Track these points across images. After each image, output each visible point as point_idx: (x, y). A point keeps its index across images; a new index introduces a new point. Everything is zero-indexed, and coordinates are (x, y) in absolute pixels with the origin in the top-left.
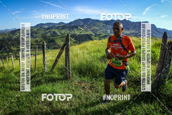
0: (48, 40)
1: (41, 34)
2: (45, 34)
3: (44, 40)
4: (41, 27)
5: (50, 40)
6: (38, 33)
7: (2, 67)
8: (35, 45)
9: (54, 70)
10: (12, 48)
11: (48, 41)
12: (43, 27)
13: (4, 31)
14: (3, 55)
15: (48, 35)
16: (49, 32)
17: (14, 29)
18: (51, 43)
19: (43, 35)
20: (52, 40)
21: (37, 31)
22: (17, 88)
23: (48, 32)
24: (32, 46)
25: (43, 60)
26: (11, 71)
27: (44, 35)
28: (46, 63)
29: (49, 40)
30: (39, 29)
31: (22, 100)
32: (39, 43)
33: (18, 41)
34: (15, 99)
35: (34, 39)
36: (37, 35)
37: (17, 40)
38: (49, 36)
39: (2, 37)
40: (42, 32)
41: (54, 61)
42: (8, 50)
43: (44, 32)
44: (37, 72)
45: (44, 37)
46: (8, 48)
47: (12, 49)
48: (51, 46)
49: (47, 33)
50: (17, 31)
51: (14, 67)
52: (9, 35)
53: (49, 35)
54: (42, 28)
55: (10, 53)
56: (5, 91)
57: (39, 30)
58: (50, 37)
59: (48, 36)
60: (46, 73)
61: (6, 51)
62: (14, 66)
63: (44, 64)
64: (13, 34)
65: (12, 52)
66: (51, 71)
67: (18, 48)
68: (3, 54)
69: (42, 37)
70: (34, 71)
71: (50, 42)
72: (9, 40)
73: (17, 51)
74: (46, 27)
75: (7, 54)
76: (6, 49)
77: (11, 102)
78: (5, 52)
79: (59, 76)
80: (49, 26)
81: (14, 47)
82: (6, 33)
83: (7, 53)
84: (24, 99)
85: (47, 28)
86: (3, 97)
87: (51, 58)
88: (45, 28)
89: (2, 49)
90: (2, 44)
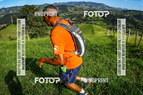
7: (112, 36)
8: (141, 27)
13: (117, 9)
14: (114, 27)
17: (126, 9)
24: (139, 27)
35: (142, 22)
37: (128, 19)
39: (116, 13)
44: (139, 48)
50: (129, 12)
52: (121, 13)
56: (111, 53)
64: (124, 13)
67: (127, 25)
68: (114, 26)
70: (137, 47)
72: (121, 17)
78: (115, 25)
82: (119, 11)
86: (108, 56)
89: (114, 22)
90: (114, 18)
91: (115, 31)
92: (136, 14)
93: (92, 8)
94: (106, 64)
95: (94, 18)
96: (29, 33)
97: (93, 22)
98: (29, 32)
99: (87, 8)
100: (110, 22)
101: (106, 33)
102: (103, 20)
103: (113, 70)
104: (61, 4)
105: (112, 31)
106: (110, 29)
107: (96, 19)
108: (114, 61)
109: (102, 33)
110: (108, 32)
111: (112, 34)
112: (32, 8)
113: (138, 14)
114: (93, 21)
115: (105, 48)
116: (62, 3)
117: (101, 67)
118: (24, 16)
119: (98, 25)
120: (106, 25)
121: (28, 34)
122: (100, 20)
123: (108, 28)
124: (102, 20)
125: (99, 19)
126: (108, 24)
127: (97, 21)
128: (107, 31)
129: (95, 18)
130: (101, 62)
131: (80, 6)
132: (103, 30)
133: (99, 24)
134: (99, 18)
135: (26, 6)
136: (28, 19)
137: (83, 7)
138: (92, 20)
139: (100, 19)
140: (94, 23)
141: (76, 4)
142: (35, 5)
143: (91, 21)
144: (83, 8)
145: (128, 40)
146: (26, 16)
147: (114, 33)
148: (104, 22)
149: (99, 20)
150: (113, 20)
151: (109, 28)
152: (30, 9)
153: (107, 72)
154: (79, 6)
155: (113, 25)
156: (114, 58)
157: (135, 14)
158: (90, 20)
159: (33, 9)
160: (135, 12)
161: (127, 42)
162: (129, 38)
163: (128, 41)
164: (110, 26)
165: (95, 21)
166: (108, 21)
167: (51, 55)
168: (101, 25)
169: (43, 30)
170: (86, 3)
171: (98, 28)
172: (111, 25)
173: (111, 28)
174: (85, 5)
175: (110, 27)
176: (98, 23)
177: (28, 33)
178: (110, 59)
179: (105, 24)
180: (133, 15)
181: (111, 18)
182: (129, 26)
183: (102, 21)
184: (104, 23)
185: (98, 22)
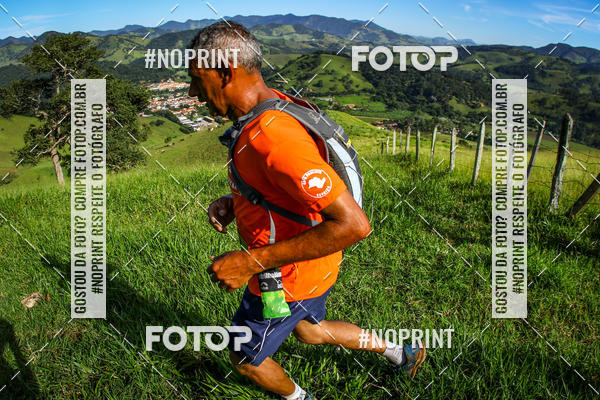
0: (579, 108)
1: (561, 81)
2: (574, 85)
3: (569, 105)
4: (561, 58)
5: (586, 111)
6: (551, 75)
7: (409, 156)
9: (578, 217)
10: (453, 102)
11: (578, 111)
12: (568, 58)
14: (416, 119)
15: (581, 92)
16: (588, 80)
17: (467, 41)
18: (589, 121)
19: (565, 85)
20: (594, 111)
21: (549, 67)
22: (446, 231)
23: (583, 81)
25: (553, 171)
26: (441, 175)
27: (569, 89)
28: (560, 186)
29: (583, 109)
30: (554, 62)
31: (452, 268)
32: (548, 112)
33: (476, 85)
34: (430, 258)
36: (547, 81)
37: (474, 82)
38: (584, 94)
40: (563, 75)
41: (587, 187)
42: (437, 105)
43: (571, 79)
45: (568, 93)
46: (439, 100)
47: (452, 107)
48: (589, 132)
49: (579, 84)
50: (479, 53)
51: (453, 166)
53: (585, 90)
54: (566, 60)
55: (443, 119)
56: (404, 227)
57: (555, 66)
58: (590, 100)
59: (581, 95)
60: (550, 217)
61: (431, 108)
62: (453, 162)
63: (553, 188)
65: (450, 116)
66: (567, 215)
67: (472, 107)
68: (416, 116)
69: (562, 92)
71: (587, 117)
73: (467, 117)
74: (580, 60)
75: (431, 117)
76: (432, 101)
77: (415, 263)
78: (423, 111)
79: (584, 238)
80: (588, 60)
81: (458, 102)
83: (431, 114)
84: (460, 266)
85: (581, 64)
86: (394, 241)
87: (578, 174)
88: (574, 64)
89: (418, 97)
90: (417, 81)
91: (419, 133)
92: (511, 62)
93: (322, 43)
94: (387, 272)
95: (332, 85)
96: (61, 152)
97: (327, 100)
98: (60, 148)
99: (304, 42)
100: (398, 100)
101: (383, 145)
102: (371, 92)
103: (416, 299)
104: (193, 27)
105: (409, 136)
106: (401, 126)
107: (341, 87)
108: (420, 259)
109: (368, 144)
110: (391, 140)
111: (410, 149)
112: (75, 44)
113: (518, 59)
114: (326, 95)
115: (380, 208)
116: (197, 21)
117: (368, 289)
118: (42, 80)
119: (348, 110)
120: (386, 112)
121: (56, 158)
122: (356, 89)
123: (391, 122)
124: (364, 90)
125: (353, 87)
126: (390, 107)
127: (344, 93)
128: (387, 135)
129: (337, 82)
130: (364, 267)
131: (274, 34)
132: (372, 130)
133: (351, 106)
134: (351, 82)
135: (51, 37)
136: (58, 91)
137: (287, 38)
138: (324, 90)
139: (357, 86)
140: (330, 103)
141: (256, 27)
142: (88, 34)
143: (320, 95)
144: (284, 41)
145: (478, 169)
146: (49, 81)
147: (417, 142)
148: (374, 99)
149: (351, 92)
150: (414, 87)
151: (396, 121)
152: (65, 50)
153: (393, 308)
154: (270, 34)
155: (412, 109)
156: (420, 248)
157: (505, 64)
158: (317, 90)
159: (76, 48)
160: (504, 55)
161: (474, 177)
162: (479, 161)
163: (477, 173)
164: (402, 114)
165: (337, 94)
166: (389, 96)
167: (152, 247)
168: (361, 112)
169: (121, 139)
170: (300, 22)
171: (349, 125)
172: (403, 110)
173: (406, 123)
174: (293, 30)
175: (399, 116)
176: (350, 102)
177: (58, 153)
178: (404, 252)
179: (380, 106)
180: (497, 65)
181: (403, 80)
182: (478, 111)
183: (365, 97)
184: (372, 104)
185: (348, 99)
